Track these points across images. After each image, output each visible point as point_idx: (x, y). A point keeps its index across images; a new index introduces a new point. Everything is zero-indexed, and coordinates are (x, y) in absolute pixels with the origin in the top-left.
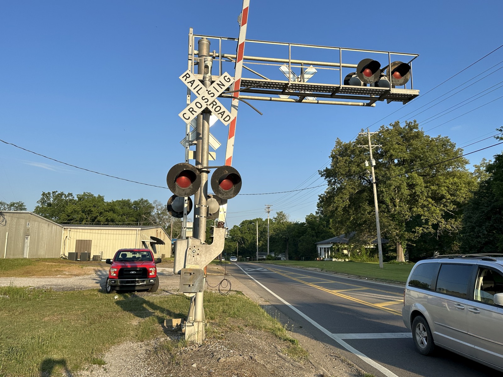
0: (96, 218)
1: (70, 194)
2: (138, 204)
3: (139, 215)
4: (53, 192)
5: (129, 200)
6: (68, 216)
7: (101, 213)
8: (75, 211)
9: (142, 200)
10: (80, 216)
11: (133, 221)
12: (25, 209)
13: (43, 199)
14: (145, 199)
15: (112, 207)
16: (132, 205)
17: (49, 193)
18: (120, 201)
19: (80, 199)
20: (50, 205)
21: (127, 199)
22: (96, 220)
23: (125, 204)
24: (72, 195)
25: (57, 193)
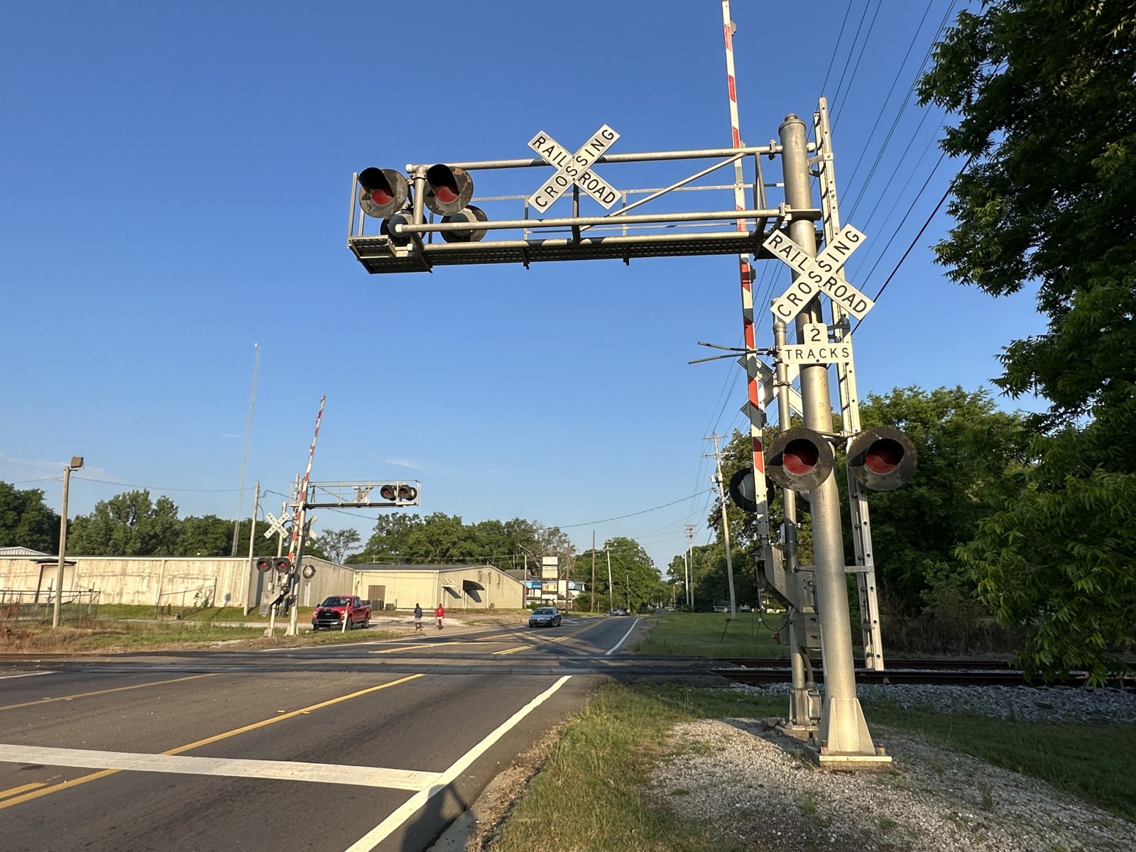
0: (448, 550)
1: (416, 516)
2: (512, 527)
3: (513, 544)
4: (393, 514)
5: (498, 522)
6: (411, 548)
7: (454, 544)
8: (419, 542)
9: (517, 520)
10: (425, 548)
11: (504, 553)
12: (358, 540)
13: (380, 524)
14: (521, 519)
15: (470, 535)
16: (504, 528)
17: (387, 516)
18: (485, 523)
19: (429, 523)
20: (389, 532)
21: (495, 520)
22: (448, 554)
23: (493, 527)
24: (418, 518)
25: (398, 516)
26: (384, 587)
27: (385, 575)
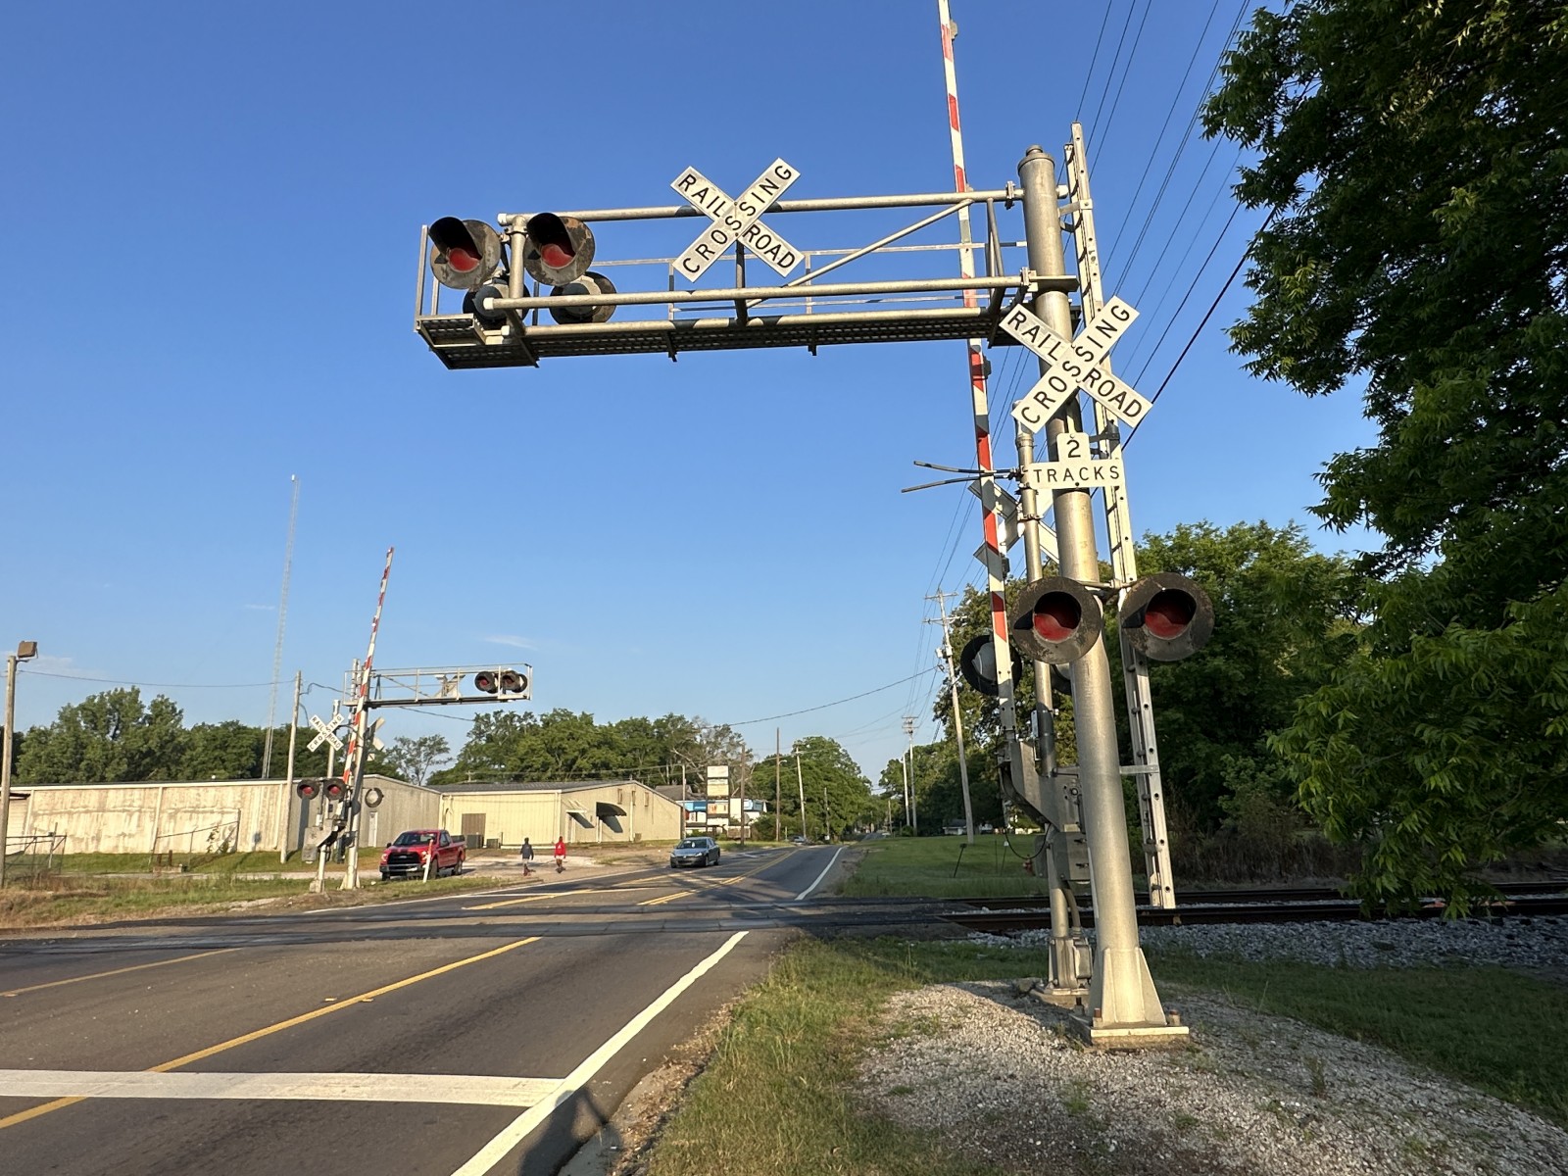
0: (574, 761)
1: (528, 715)
2: (664, 726)
3: (666, 750)
4: (496, 713)
5: (645, 719)
6: (522, 760)
7: (583, 752)
8: (533, 750)
9: (671, 716)
10: (542, 759)
11: (654, 763)
12: (446, 750)
13: (478, 727)
14: (677, 714)
15: (606, 739)
16: (654, 728)
17: (487, 716)
18: (626, 723)
19: (546, 724)
20: (490, 739)
21: (640, 718)
22: (574, 767)
23: (638, 727)
24: (532, 717)
25: (503, 715)
26: (484, 815)
27: (485, 798)
